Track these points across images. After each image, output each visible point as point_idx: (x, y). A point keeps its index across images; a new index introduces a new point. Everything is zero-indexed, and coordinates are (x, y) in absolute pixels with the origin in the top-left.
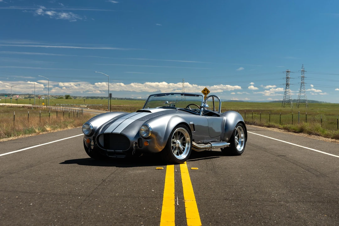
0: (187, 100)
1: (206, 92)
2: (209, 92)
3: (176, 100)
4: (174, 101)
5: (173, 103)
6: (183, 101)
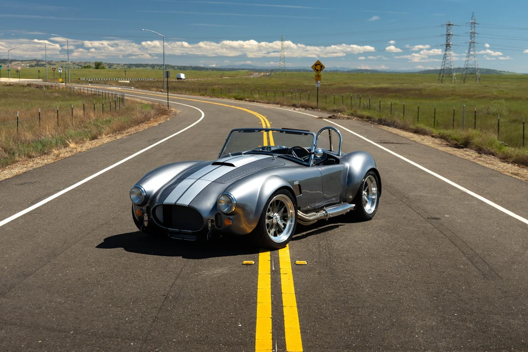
1: (318, 67)
2: (323, 68)
4: (267, 71)
5: (265, 74)
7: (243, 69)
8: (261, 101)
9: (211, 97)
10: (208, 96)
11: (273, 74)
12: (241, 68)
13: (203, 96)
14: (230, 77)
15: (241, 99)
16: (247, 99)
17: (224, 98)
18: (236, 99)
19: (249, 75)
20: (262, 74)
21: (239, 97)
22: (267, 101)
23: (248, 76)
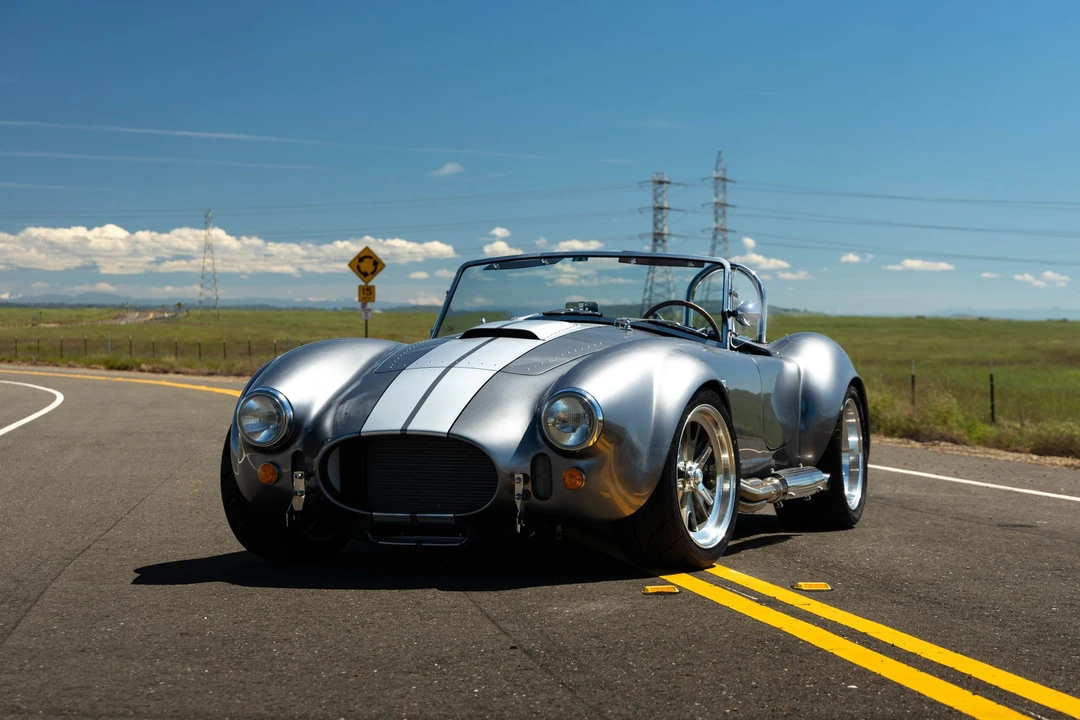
0: (223, 308)
1: (367, 266)
2: (379, 266)
3: (176, 302)
4: (163, 308)
5: (159, 315)
6: (207, 308)
7: (90, 306)
8: (189, 370)
9: (35, 364)
10: (24, 361)
11: (182, 314)
12: (83, 302)
13: (10, 362)
14: (60, 323)
15: (126, 368)
16: (143, 366)
17: (74, 367)
18: (111, 368)
19: (116, 318)
20: (151, 315)
21: (119, 363)
22: (205, 370)
23: (113, 322)
